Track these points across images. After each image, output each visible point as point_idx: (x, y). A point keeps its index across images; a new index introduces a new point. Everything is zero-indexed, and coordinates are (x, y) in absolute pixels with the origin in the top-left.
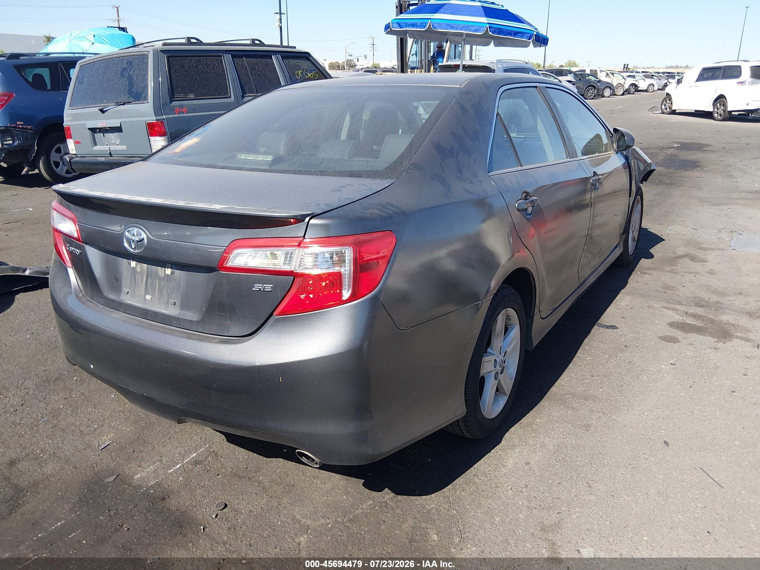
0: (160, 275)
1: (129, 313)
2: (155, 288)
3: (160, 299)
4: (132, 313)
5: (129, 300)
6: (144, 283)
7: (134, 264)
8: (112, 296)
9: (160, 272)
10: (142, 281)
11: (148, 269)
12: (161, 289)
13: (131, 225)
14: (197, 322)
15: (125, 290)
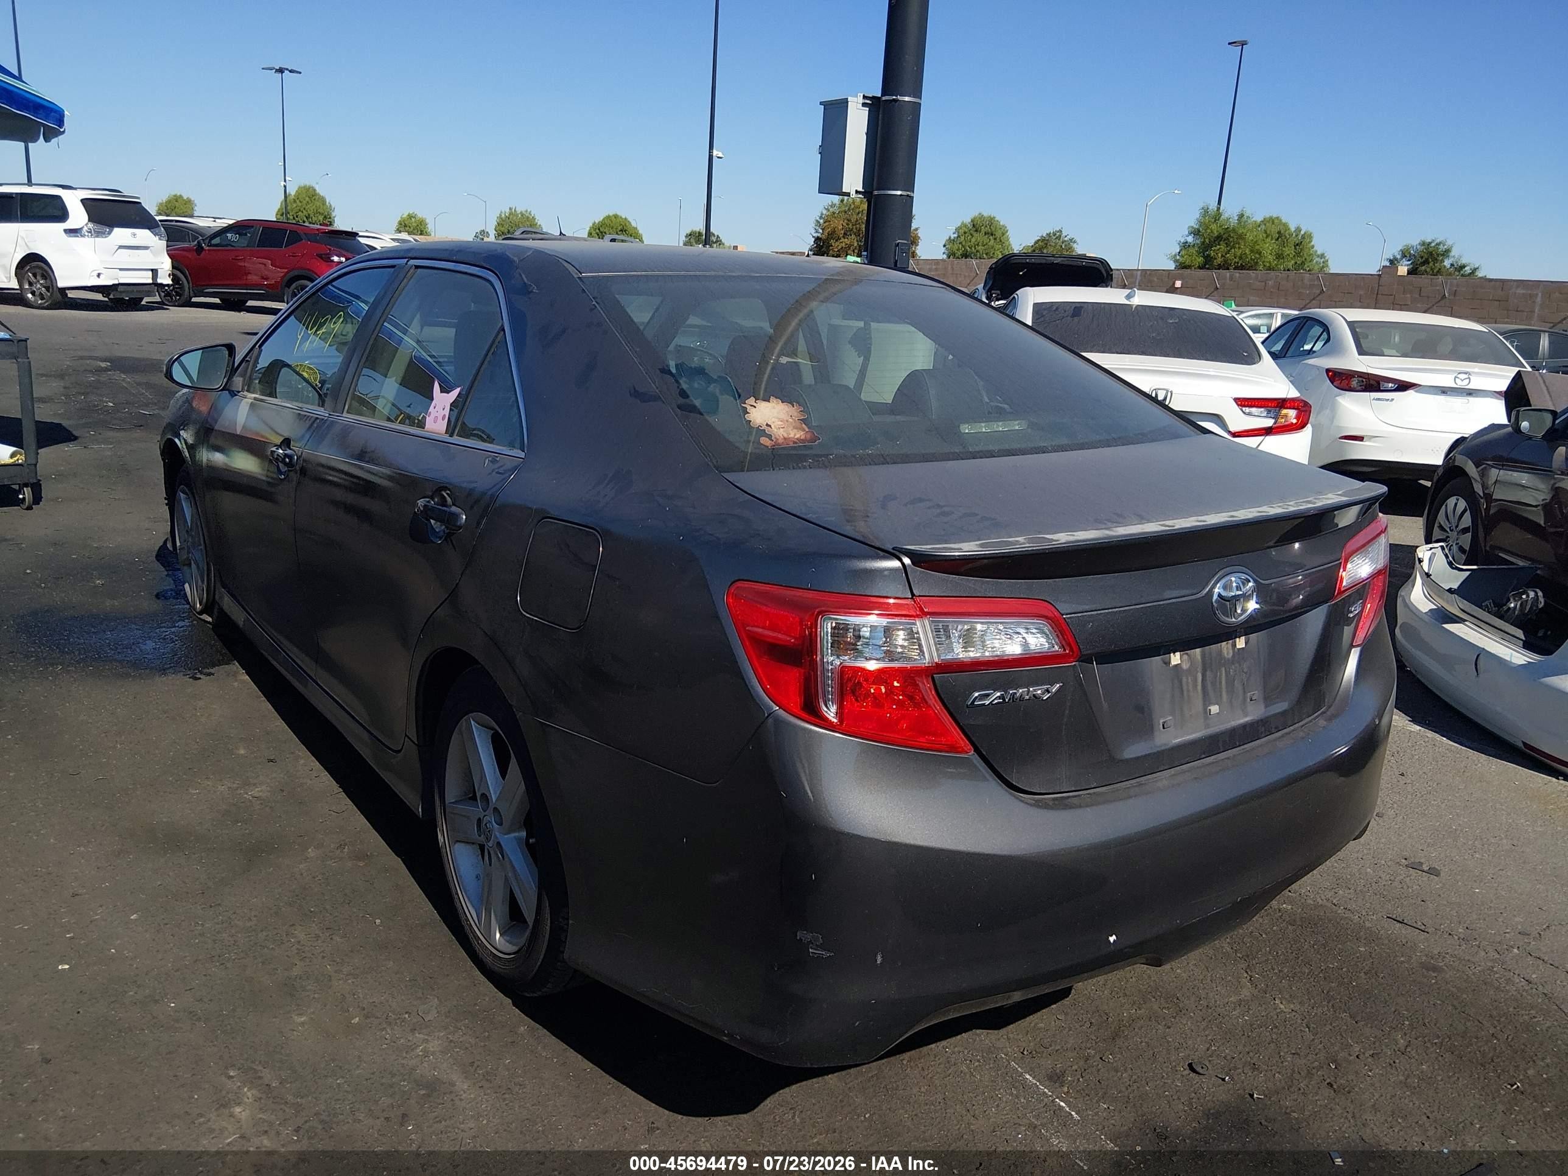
0: (1226, 655)
1: (1183, 762)
2: (1221, 683)
3: (1231, 701)
4: (1187, 760)
5: (1176, 738)
6: (1199, 687)
7: (1176, 659)
8: (1134, 750)
9: (1225, 651)
10: (1195, 686)
11: (1203, 655)
12: (1230, 683)
13: (1223, 571)
14: (1292, 709)
15: (1161, 721)
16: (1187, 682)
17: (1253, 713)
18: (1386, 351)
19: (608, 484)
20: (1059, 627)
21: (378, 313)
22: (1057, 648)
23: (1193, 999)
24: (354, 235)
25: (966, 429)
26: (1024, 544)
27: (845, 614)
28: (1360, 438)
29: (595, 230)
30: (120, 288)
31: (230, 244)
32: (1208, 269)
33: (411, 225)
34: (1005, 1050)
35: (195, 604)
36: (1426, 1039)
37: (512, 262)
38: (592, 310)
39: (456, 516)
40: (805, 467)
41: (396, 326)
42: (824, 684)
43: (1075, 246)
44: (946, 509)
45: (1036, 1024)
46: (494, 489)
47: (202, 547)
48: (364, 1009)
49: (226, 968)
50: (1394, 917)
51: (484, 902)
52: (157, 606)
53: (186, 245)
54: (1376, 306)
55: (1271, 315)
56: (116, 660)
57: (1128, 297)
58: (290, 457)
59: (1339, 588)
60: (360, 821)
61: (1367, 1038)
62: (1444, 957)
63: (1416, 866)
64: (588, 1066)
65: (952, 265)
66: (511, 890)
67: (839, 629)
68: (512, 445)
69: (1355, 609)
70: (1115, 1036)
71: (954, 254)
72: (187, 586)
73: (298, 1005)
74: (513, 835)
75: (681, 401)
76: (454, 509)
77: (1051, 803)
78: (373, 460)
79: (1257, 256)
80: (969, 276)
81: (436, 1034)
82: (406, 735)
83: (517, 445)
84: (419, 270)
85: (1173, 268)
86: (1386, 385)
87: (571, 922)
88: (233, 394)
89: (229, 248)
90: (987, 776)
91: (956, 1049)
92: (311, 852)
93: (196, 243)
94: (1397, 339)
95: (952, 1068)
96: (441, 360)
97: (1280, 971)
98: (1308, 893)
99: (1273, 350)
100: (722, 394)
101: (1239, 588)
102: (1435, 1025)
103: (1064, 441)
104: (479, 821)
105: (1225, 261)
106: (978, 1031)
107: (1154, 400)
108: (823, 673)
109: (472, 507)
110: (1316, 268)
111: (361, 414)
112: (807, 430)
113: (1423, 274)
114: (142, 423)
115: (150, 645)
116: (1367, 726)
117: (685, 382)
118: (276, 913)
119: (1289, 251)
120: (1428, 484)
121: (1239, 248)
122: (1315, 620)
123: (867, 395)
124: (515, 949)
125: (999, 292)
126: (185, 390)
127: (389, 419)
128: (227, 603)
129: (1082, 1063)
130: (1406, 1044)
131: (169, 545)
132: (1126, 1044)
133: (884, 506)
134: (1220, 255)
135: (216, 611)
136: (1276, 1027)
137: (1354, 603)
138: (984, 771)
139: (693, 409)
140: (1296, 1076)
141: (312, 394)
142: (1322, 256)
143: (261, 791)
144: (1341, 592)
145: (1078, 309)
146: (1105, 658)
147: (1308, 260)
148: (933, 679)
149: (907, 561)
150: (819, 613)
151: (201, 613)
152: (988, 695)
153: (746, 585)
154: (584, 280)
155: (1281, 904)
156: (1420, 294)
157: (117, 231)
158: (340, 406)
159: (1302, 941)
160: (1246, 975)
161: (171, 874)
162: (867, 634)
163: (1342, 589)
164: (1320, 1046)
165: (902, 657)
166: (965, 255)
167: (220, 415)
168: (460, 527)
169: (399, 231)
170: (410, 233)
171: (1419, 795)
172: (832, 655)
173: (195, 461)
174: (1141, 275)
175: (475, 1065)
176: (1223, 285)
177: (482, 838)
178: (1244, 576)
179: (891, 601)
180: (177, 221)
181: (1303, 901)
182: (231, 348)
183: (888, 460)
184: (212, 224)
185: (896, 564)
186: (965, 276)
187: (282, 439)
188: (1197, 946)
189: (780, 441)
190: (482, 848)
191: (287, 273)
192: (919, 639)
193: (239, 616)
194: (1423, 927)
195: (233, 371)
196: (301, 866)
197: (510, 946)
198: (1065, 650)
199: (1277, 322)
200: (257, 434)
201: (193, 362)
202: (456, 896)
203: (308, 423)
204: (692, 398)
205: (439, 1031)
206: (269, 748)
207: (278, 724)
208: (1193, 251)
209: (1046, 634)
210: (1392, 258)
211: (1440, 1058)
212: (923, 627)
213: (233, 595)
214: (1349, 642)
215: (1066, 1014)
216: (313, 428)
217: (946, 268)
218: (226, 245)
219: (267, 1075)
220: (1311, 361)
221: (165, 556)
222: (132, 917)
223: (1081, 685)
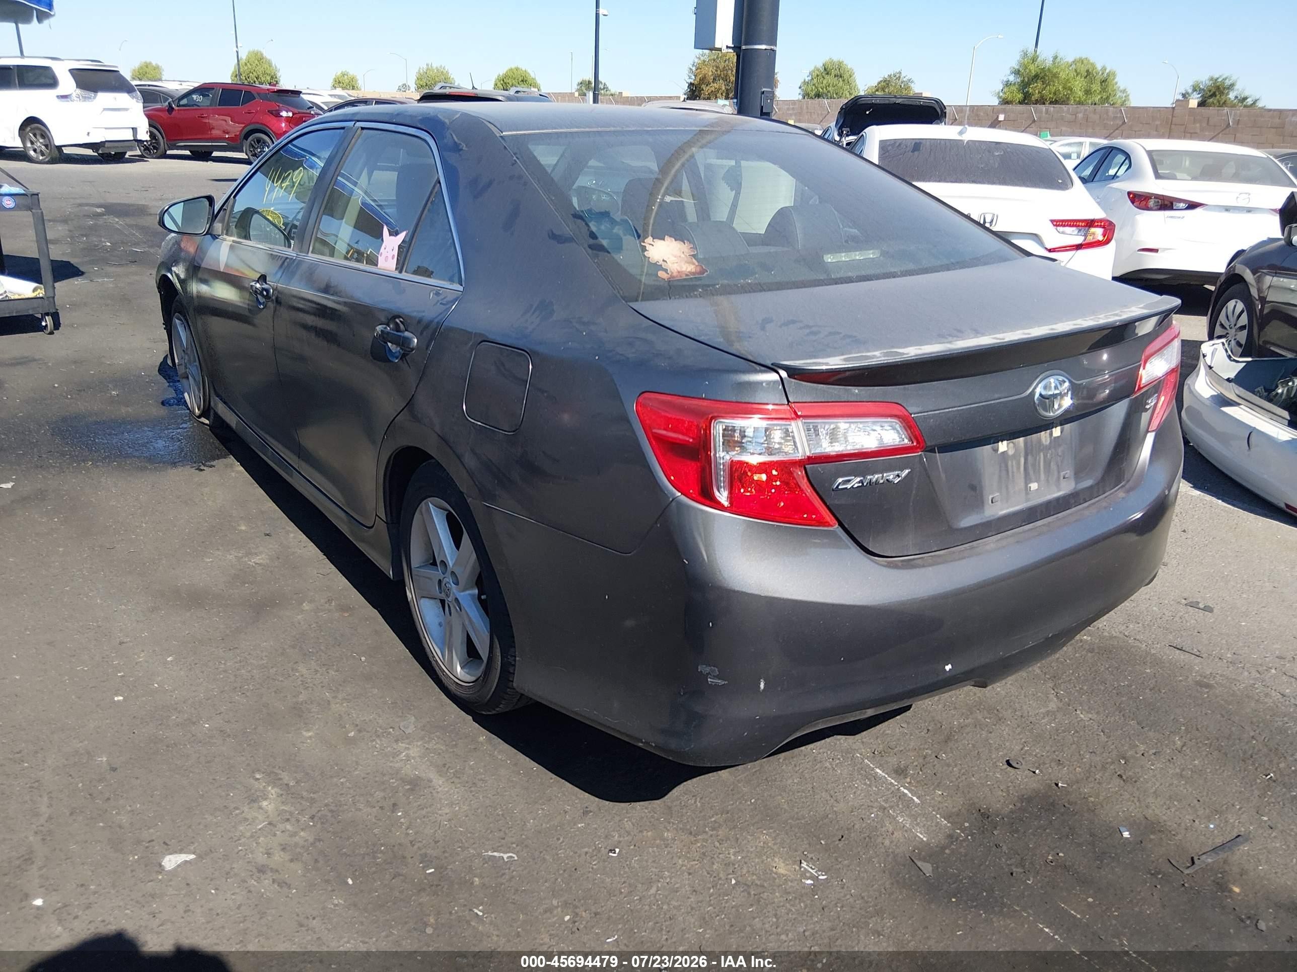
0: (1044, 443)
1: (1007, 529)
2: (1039, 467)
3: (1047, 479)
4: (1011, 527)
5: (1002, 510)
6: (1022, 469)
7: (1003, 446)
8: (968, 521)
9: (1043, 440)
10: (1019, 468)
11: (1026, 443)
12: (1047, 465)
13: (1044, 374)
14: (1098, 484)
15: (991, 497)
16: (1012, 466)
17: (1066, 488)
18: (1178, 175)
19: (533, 313)
20: (909, 424)
21: (332, 168)
22: (906, 441)
23: (1010, 711)
24: (298, 93)
25: (829, 259)
26: (880, 357)
27: (733, 418)
28: (1156, 251)
29: (500, 81)
30: (107, 145)
31: (195, 104)
32: (1026, 104)
33: (344, 82)
34: (860, 751)
35: (194, 410)
36: (1199, 740)
37: (443, 124)
38: (513, 165)
39: (408, 340)
40: (696, 296)
41: (348, 179)
42: (717, 474)
43: (912, 85)
44: (814, 329)
45: (885, 731)
46: (440, 318)
47: (197, 363)
48: (357, 725)
49: (247, 696)
50: (1175, 645)
51: (446, 643)
52: (163, 411)
53: (158, 106)
54: (1170, 136)
55: (1081, 144)
56: (134, 457)
57: (961, 133)
58: (267, 291)
59: (1139, 385)
60: (342, 582)
61: (1151, 740)
62: (1215, 677)
63: (1194, 605)
64: (535, 766)
65: (807, 104)
66: (468, 635)
67: (728, 431)
68: (451, 280)
69: (1151, 402)
70: (948, 739)
71: (808, 95)
72: (186, 395)
73: (306, 724)
74: (468, 592)
75: (591, 241)
76: (407, 334)
77: (900, 564)
78: (336, 293)
79: (1069, 92)
80: (822, 114)
81: (415, 743)
82: (376, 515)
83: (456, 279)
84: (365, 131)
85: (997, 104)
86: (1178, 205)
87: (517, 659)
88: (215, 237)
89: (195, 107)
90: (849, 544)
91: (821, 751)
92: (306, 606)
93: (167, 103)
94: (1187, 163)
95: (819, 765)
96: (382, 203)
97: (1081, 689)
98: (1104, 628)
99: (1082, 175)
100: (625, 235)
101: (1056, 388)
102: (1206, 729)
103: (911, 266)
104: (440, 581)
105: (1042, 97)
106: (839, 737)
107: (982, 226)
108: (716, 466)
109: (422, 333)
110: (1119, 101)
111: (322, 254)
112: (697, 264)
113: (1210, 106)
114: (135, 260)
115: (160, 444)
116: (1158, 497)
117: (594, 225)
118: (282, 654)
119: (1096, 87)
120: (1212, 288)
121: (1054, 85)
122: (1119, 411)
123: (740, 226)
124: (473, 679)
125: (849, 129)
126: (173, 235)
127: (346, 258)
128: (221, 409)
129: (921, 760)
130: (1182, 744)
131: (169, 362)
132: (956, 745)
133: (763, 328)
134: (1037, 91)
135: (212, 413)
136: (1077, 732)
137: (1149, 398)
138: (846, 541)
139: (601, 248)
140: (1093, 769)
141: (280, 237)
142: (1124, 91)
143: (262, 559)
144: (1140, 388)
145: (917, 145)
146: (945, 448)
147: (1112, 95)
148: (805, 469)
149: (784, 374)
150: (712, 418)
151: (199, 417)
152: (849, 481)
153: (652, 396)
154: (506, 139)
155: (1084, 636)
156: (1208, 124)
157: (101, 95)
158: (305, 247)
159: (1099, 665)
160: (1053, 692)
161: (196, 625)
162: (751, 434)
163: (1142, 386)
164: (1113, 747)
165: (779, 451)
166: (818, 95)
167: (205, 257)
168: (412, 349)
169: (334, 87)
170: (344, 88)
171: (1197, 548)
172: (723, 451)
173: (187, 293)
174: (970, 110)
175: (447, 766)
176: (1039, 118)
177: (443, 596)
178: (1061, 378)
179: (770, 407)
180: (149, 85)
181: (1100, 633)
182: (210, 199)
183: (765, 288)
184: (179, 87)
185: (773, 377)
186: (818, 114)
187: (259, 275)
188: (1016, 671)
189: (675, 274)
190: (443, 602)
191: (245, 127)
192: (793, 437)
193: (231, 419)
194: (1198, 653)
195: (214, 217)
196: (299, 617)
197: (469, 676)
198: (913, 443)
199: (1086, 152)
200: (237, 270)
201: (177, 212)
202: (423, 639)
203: (280, 262)
204: (600, 239)
205: (417, 741)
206: (264, 525)
207: (270, 505)
208: (1014, 88)
209: (897, 431)
210: (1184, 92)
211: (1210, 756)
212: (797, 427)
213: (225, 403)
214: (1145, 429)
215: (908, 723)
216: (284, 267)
217: (801, 108)
218: (193, 106)
219: (286, 777)
220: (1115, 185)
221: (167, 370)
222: (168, 659)
223: (925, 470)
